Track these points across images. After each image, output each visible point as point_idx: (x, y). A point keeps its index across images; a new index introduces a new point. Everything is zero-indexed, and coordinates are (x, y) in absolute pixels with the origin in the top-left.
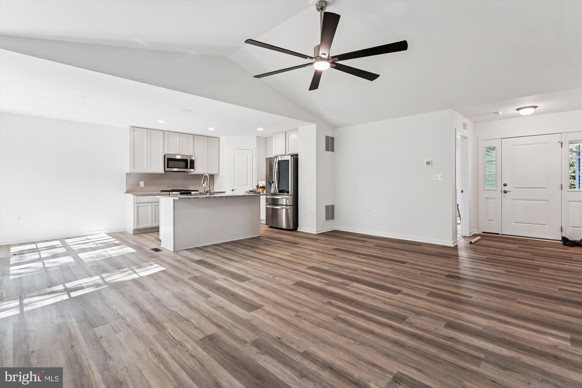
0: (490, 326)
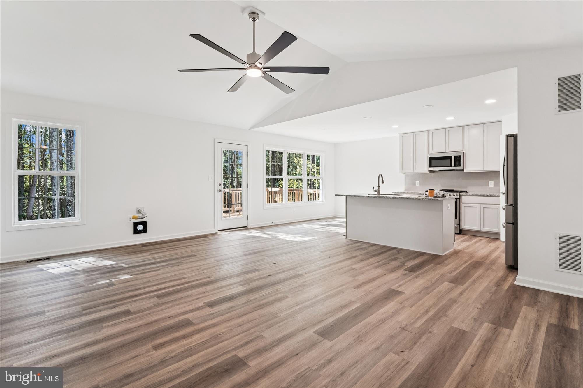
0: (99, 332)
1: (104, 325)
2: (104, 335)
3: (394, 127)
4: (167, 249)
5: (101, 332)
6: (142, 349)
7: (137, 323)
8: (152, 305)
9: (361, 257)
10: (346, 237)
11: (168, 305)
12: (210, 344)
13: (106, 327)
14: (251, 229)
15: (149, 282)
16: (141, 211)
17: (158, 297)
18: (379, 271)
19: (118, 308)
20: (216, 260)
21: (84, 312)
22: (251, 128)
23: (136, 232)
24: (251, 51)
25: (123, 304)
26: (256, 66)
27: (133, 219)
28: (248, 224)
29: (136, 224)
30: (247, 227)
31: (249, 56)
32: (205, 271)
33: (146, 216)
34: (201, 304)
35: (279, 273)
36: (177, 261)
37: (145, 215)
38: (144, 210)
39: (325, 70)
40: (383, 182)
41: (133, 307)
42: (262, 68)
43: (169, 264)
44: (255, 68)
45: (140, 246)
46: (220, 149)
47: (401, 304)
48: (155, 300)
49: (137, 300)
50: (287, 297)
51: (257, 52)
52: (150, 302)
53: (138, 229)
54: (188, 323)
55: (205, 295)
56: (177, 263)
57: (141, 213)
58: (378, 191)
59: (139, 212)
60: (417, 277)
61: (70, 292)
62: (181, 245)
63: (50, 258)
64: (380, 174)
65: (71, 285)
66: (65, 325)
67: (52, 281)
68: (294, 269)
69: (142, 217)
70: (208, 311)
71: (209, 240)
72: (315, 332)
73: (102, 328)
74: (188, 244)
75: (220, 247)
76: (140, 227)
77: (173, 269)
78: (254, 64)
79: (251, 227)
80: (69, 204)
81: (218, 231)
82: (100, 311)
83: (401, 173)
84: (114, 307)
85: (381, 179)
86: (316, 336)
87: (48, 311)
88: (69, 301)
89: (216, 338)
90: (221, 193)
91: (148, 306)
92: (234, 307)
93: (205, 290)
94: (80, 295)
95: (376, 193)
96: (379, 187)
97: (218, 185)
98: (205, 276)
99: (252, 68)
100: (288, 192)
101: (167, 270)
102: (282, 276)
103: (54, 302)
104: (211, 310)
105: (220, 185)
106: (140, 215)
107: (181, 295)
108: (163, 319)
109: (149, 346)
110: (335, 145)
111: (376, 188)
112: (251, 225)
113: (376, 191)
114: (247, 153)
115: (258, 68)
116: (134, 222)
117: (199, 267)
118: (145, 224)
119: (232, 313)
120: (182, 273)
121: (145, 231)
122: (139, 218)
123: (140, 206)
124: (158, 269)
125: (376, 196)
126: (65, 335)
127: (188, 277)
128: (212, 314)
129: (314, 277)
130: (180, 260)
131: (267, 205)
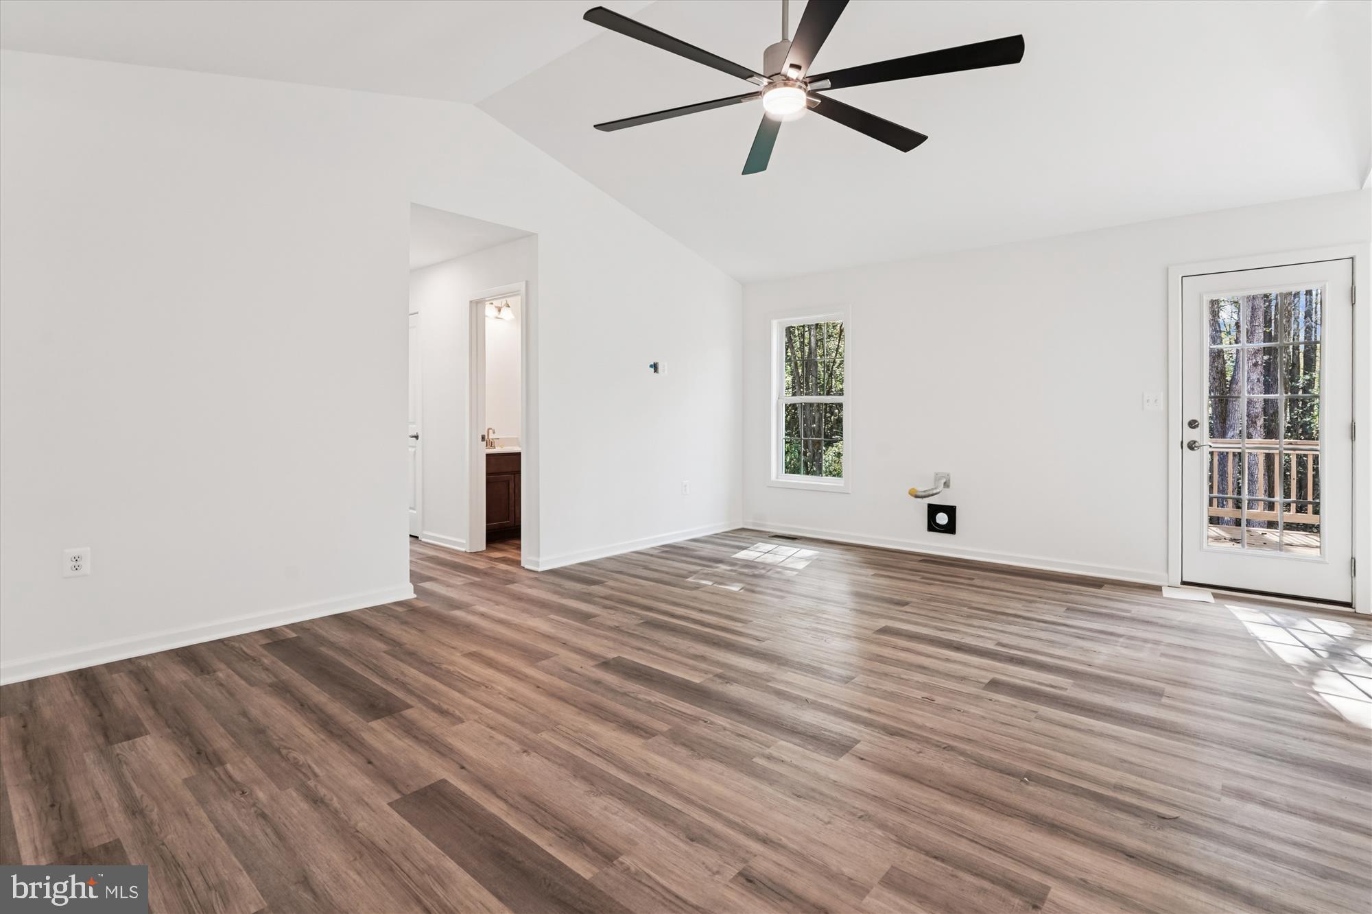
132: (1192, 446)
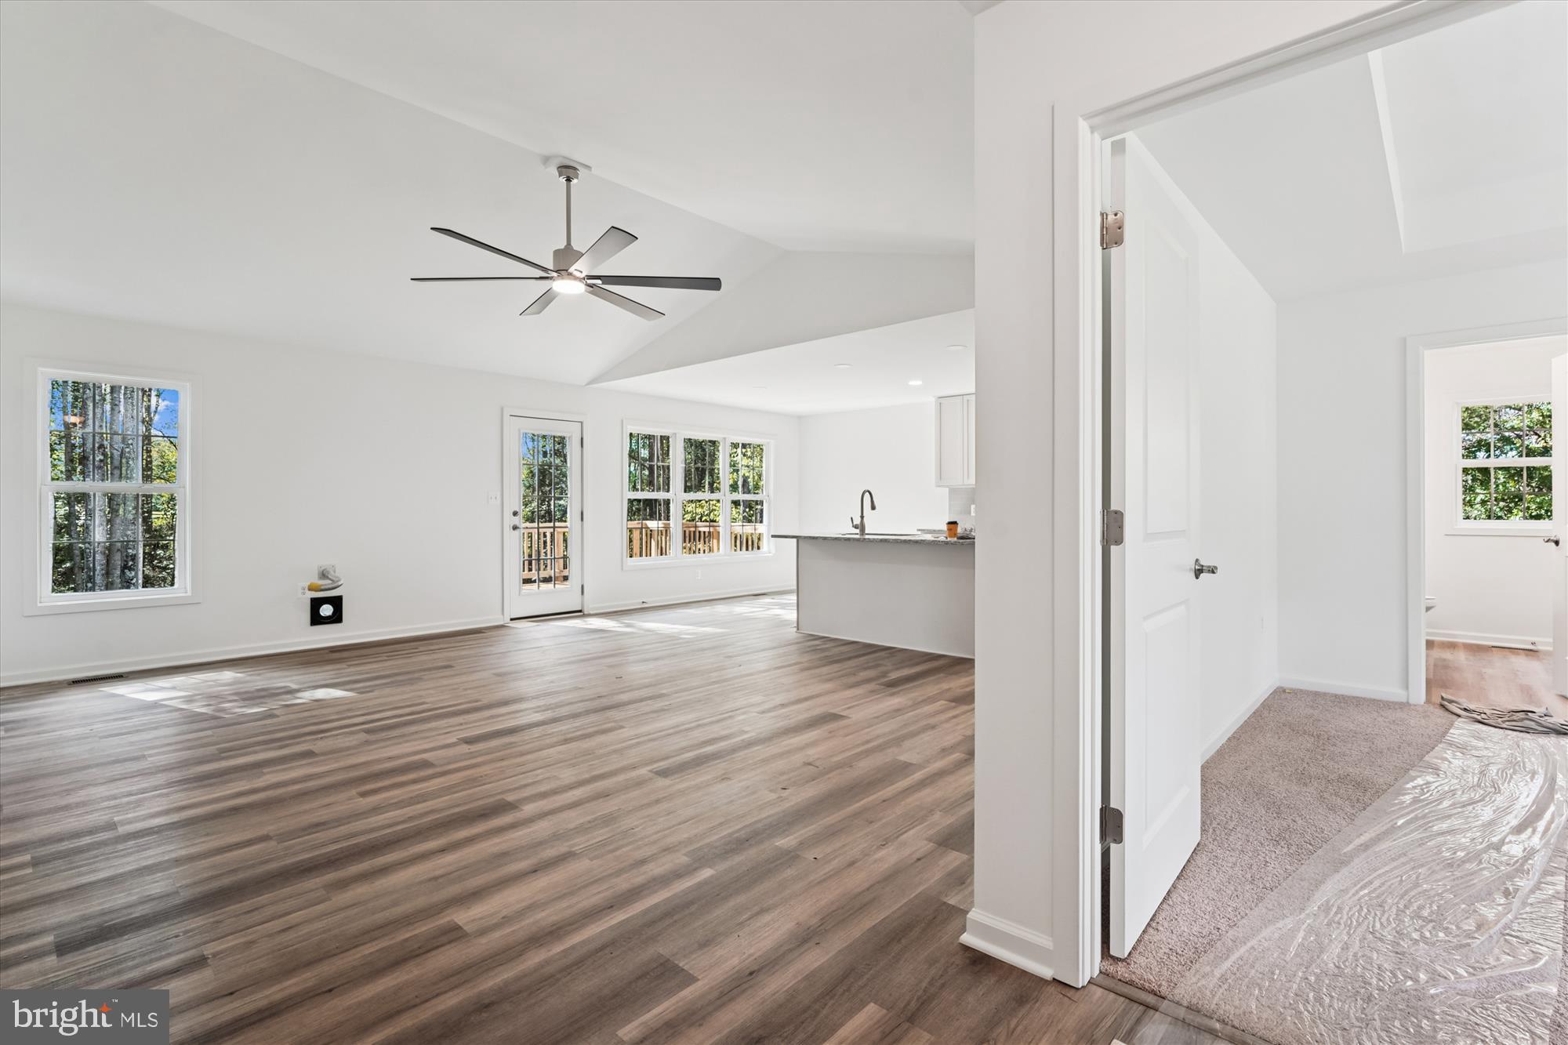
1: (264, 771)
2: (268, 782)
3: (912, 383)
4: (388, 656)
5: (261, 779)
6: (342, 796)
7: (328, 767)
8: (355, 743)
9: (806, 665)
10: (798, 629)
11: (389, 743)
12: (461, 788)
13: (269, 773)
14: (589, 615)
15: (349, 710)
16: (328, 573)
17: (368, 731)
18: (828, 686)
19: (289, 748)
20: (495, 674)
21: (223, 755)
22: (589, 383)
23: (316, 619)
24: (562, 245)
25: (298, 743)
26: (571, 274)
27: (310, 590)
28: (582, 606)
29: (316, 604)
30: (580, 611)
31: (557, 253)
32: (469, 692)
33: (340, 583)
34: (454, 740)
35: (622, 692)
36: (410, 678)
37: (338, 581)
38: (335, 572)
39: (713, 284)
40: (873, 508)
41: (319, 746)
42: (584, 278)
43: (392, 682)
44: (570, 279)
45: (326, 651)
46: (515, 431)
47: (830, 732)
48: (363, 736)
49: (326, 737)
50: (622, 727)
51: (575, 246)
52: (351, 739)
53: (322, 614)
54: (426, 764)
55: (462, 727)
56: (409, 679)
57: (328, 578)
58: (861, 527)
59: (323, 575)
60: (893, 694)
61: (185, 727)
62: (421, 649)
63: (122, 676)
64: (867, 489)
65: (185, 718)
66: (191, 771)
67: (141, 713)
68: (655, 685)
69: (330, 586)
70: (465, 748)
71: (486, 638)
72: (651, 771)
73: (264, 774)
74: (437, 647)
75: (510, 652)
76: (326, 610)
77: (400, 689)
78: (567, 270)
79: (592, 612)
80: (131, 563)
81: (512, 620)
82: (256, 752)
83: (939, 486)
84: (281, 747)
85: (868, 499)
86: (651, 775)
87: (151, 756)
88: (188, 740)
89: (473, 782)
90: (516, 532)
91: (347, 744)
92: (515, 743)
93: (462, 721)
94: (209, 732)
95: (858, 531)
96: (862, 517)
97: (512, 514)
98: (466, 700)
99: (563, 279)
100: (685, 531)
101: (387, 691)
102: (624, 697)
103: (157, 743)
104: (469, 747)
105: (515, 514)
106: (325, 583)
107: (414, 728)
108: (378, 761)
109: (354, 792)
110: (801, 420)
111: (857, 521)
112: (590, 606)
113: (856, 527)
114: (582, 439)
115: (576, 278)
116: (311, 599)
117: (456, 686)
118: (337, 602)
119: (508, 751)
120: (420, 696)
121: (337, 617)
122: (323, 587)
123: (325, 562)
124: (368, 690)
125: (858, 536)
126: (195, 785)
127: (432, 703)
128: (471, 753)
129: (689, 698)
130: (416, 675)
131: (632, 562)
132: (515, 528)
